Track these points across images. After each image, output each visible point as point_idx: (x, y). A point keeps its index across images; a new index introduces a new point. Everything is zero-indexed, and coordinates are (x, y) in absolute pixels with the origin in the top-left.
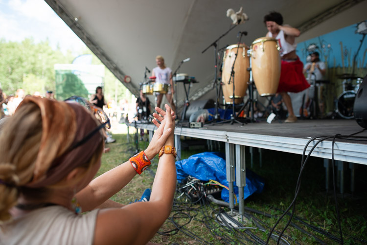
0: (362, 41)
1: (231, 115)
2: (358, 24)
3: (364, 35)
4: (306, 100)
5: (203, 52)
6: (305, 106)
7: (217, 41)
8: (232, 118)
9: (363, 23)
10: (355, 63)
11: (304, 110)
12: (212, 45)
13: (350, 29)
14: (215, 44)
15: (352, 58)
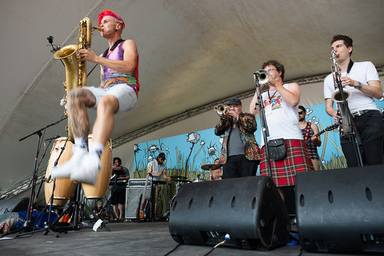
0: (192, 149)
1: (45, 223)
2: (189, 134)
3: (193, 143)
4: (143, 202)
5: (20, 140)
6: (141, 208)
7: (43, 129)
8: (46, 227)
9: (192, 134)
10: (187, 167)
11: (141, 211)
12: (35, 133)
13: (183, 137)
14: (39, 133)
15: (185, 162)
